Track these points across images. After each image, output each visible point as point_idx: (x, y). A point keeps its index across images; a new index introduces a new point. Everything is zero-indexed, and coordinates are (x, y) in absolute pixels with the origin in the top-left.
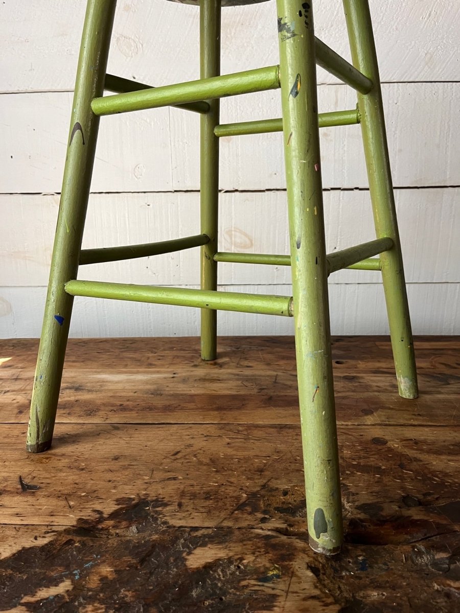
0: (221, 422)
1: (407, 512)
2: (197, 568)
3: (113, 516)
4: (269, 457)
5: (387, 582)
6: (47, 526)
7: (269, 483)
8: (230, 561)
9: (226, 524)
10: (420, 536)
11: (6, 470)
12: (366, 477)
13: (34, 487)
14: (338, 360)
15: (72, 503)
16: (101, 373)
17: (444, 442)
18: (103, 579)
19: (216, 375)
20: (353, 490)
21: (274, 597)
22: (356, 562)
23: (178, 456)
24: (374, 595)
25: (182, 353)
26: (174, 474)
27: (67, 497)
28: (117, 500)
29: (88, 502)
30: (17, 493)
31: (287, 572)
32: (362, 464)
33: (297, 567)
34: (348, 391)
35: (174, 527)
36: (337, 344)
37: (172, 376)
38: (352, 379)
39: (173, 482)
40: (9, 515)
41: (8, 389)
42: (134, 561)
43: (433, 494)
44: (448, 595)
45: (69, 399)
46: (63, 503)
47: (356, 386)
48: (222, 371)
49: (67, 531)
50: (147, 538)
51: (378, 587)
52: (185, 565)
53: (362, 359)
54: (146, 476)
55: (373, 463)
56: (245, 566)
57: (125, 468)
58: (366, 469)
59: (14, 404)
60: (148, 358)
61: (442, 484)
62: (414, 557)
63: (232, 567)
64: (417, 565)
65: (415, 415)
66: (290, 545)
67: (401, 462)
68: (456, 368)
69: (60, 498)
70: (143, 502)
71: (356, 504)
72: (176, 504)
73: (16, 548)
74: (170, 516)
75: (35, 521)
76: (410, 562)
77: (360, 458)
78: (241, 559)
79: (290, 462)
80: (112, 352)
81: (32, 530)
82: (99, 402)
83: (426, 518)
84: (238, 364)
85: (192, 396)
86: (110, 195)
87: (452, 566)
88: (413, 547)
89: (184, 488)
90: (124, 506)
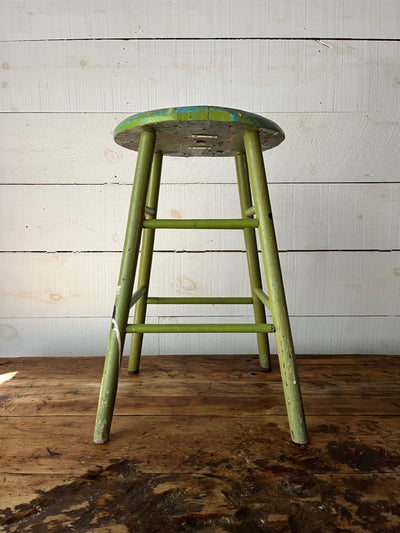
0: (172, 414)
1: (281, 464)
2: (159, 494)
3: (108, 469)
4: (203, 434)
5: (265, 499)
6: (70, 474)
7: (203, 449)
8: (178, 490)
9: (176, 472)
10: (288, 476)
11: (38, 444)
12: (261, 445)
14: (253, 372)
15: (83, 462)
18: (107, 500)
19: (169, 384)
20: (252, 452)
21: (202, 506)
22: (249, 490)
23: (146, 435)
24: (258, 505)
26: (144, 445)
27: (79, 459)
28: (110, 460)
30: (48, 457)
31: (210, 494)
32: (260, 438)
33: (215, 492)
34: (257, 394)
35: (146, 474)
37: (139, 384)
38: (260, 385)
39: (144, 449)
40: (45, 469)
42: (124, 492)
43: (299, 454)
44: (297, 505)
45: (70, 400)
46: (77, 462)
47: (263, 390)
48: (174, 380)
49: (83, 477)
50: (130, 480)
51: (260, 501)
52: (153, 493)
54: (126, 446)
56: (187, 492)
58: (261, 441)
62: (282, 487)
63: (179, 493)
64: (283, 491)
66: (213, 482)
68: (331, 378)
69: (75, 460)
70: (126, 461)
72: (146, 461)
73: (54, 486)
74: (143, 468)
75: (63, 472)
76: (279, 490)
77: (259, 435)
78: (185, 489)
81: (61, 477)
82: (91, 402)
83: (292, 467)
84: (184, 376)
85: (153, 397)
86: (96, 253)
87: (303, 492)
88: (282, 482)
89: (151, 453)
90: (115, 463)
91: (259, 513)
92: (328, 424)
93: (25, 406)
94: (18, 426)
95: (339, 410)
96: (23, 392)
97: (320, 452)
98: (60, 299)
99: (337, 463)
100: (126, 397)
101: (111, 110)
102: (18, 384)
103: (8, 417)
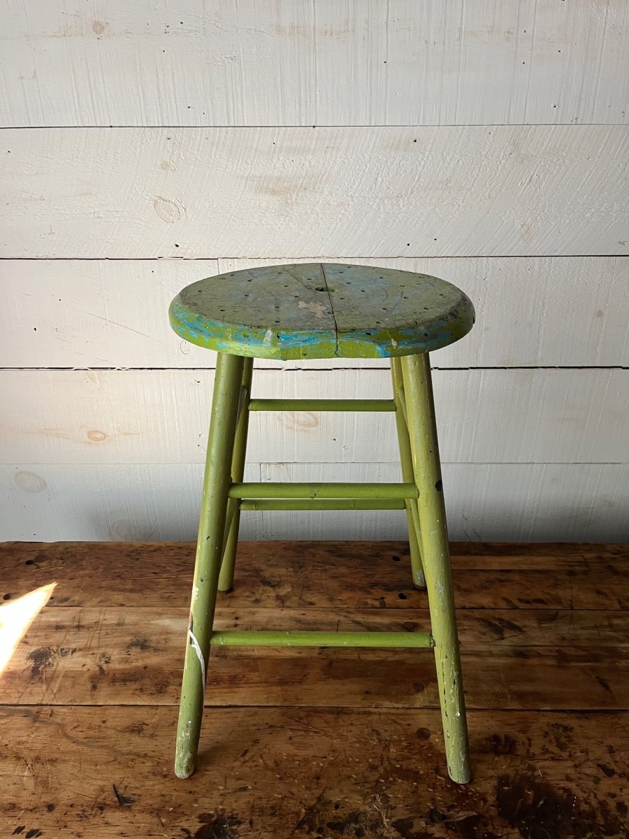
0: (283, 705)
1: (431, 830)
3: (198, 835)
4: (325, 757)
7: (325, 794)
11: (100, 776)
12: (406, 784)
14: (402, 592)
15: (164, 821)
17: (479, 734)
20: (392, 803)
23: (247, 757)
26: (244, 782)
27: (158, 813)
28: (200, 817)
29: (176, 819)
30: (116, 807)
32: (404, 768)
34: (405, 652)
36: (403, 559)
38: (412, 628)
39: (243, 793)
41: (73, 646)
43: (456, 807)
45: (137, 664)
46: (156, 820)
48: (284, 612)
54: (220, 785)
55: (413, 766)
59: (84, 672)
61: (465, 794)
67: (437, 764)
69: (153, 815)
70: (221, 819)
71: (393, 820)
72: (248, 821)
77: (403, 759)
79: (343, 766)
80: (169, 572)
83: (444, 836)
84: (300, 599)
85: (255, 660)
89: (254, 801)
90: (206, 824)
92: (504, 732)
93: (75, 678)
94: (69, 730)
96: (68, 642)
97: (485, 801)
98: (104, 438)
99: (506, 827)
100: (216, 658)
101: (158, 122)
102: (58, 619)
103: (52, 708)
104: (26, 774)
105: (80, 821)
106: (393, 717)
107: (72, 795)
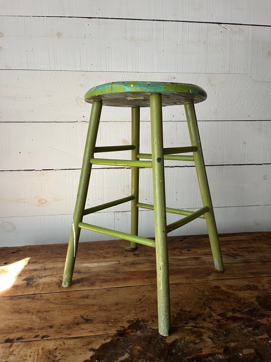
0: (152, 284)
1: (235, 315)
2: (171, 343)
3: (129, 327)
4: (178, 298)
5: (235, 340)
6: (106, 334)
7: (182, 309)
8: (181, 339)
9: (173, 326)
10: (241, 323)
11: (73, 314)
12: (217, 303)
13: (90, 320)
14: (188, 249)
15: (110, 325)
16: (85, 263)
17: (241, 285)
18: (139, 351)
19: (138, 261)
20: (214, 308)
21: (201, 349)
22: (223, 334)
23: (142, 301)
24: (232, 344)
25: (116, 250)
26: (144, 309)
28: (127, 321)
29: (116, 324)
30: (85, 323)
31: (202, 340)
32: (214, 298)
33: (205, 338)
34: (198, 265)
35: (155, 329)
36: (184, 241)
37: (118, 262)
38: (197, 259)
39: (145, 312)
40: (88, 332)
41: (45, 275)
42: (146, 343)
43: (242, 307)
44: (255, 341)
45: (78, 278)
46: (106, 325)
47: (200, 262)
48: (140, 258)
49: (115, 335)
50: (147, 335)
51: (233, 341)
52: (166, 343)
53: (198, 248)
54: (133, 310)
55: (218, 297)
56: (187, 340)
57: (123, 308)
58: (216, 299)
59: (53, 282)
60: (102, 253)
61: (245, 303)
62: (241, 330)
63: (182, 341)
64: (243, 333)
65: (227, 274)
66: (200, 332)
67: (228, 295)
68: (237, 250)
69: (104, 323)
70: (138, 322)
71: (217, 313)
72: (151, 320)
73: (100, 344)
74: (151, 325)
75: (100, 333)
76: (240, 332)
77: (212, 295)
78: (185, 338)
79: (187, 299)
80: (82, 251)
81: (102, 337)
83: (242, 316)
84: (145, 254)
85: (133, 272)
86: (70, 170)
87: (255, 332)
88: (241, 327)
89: (151, 314)
90: (131, 324)
91: (236, 349)
92: (251, 284)
93: (49, 284)
94: (52, 301)
95: (252, 273)
96: (41, 274)
97: (254, 304)
98: (46, 202)
99: (267, 311)
100: (114, 273)
101: (80, 69)
102: (34, 268)
103: (41, 294)
104: (34, 317)
105: (68, 330)
106: (202, 284)
107: (61, 322)
